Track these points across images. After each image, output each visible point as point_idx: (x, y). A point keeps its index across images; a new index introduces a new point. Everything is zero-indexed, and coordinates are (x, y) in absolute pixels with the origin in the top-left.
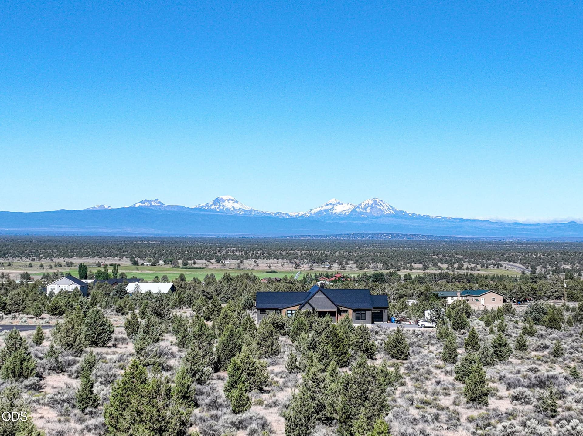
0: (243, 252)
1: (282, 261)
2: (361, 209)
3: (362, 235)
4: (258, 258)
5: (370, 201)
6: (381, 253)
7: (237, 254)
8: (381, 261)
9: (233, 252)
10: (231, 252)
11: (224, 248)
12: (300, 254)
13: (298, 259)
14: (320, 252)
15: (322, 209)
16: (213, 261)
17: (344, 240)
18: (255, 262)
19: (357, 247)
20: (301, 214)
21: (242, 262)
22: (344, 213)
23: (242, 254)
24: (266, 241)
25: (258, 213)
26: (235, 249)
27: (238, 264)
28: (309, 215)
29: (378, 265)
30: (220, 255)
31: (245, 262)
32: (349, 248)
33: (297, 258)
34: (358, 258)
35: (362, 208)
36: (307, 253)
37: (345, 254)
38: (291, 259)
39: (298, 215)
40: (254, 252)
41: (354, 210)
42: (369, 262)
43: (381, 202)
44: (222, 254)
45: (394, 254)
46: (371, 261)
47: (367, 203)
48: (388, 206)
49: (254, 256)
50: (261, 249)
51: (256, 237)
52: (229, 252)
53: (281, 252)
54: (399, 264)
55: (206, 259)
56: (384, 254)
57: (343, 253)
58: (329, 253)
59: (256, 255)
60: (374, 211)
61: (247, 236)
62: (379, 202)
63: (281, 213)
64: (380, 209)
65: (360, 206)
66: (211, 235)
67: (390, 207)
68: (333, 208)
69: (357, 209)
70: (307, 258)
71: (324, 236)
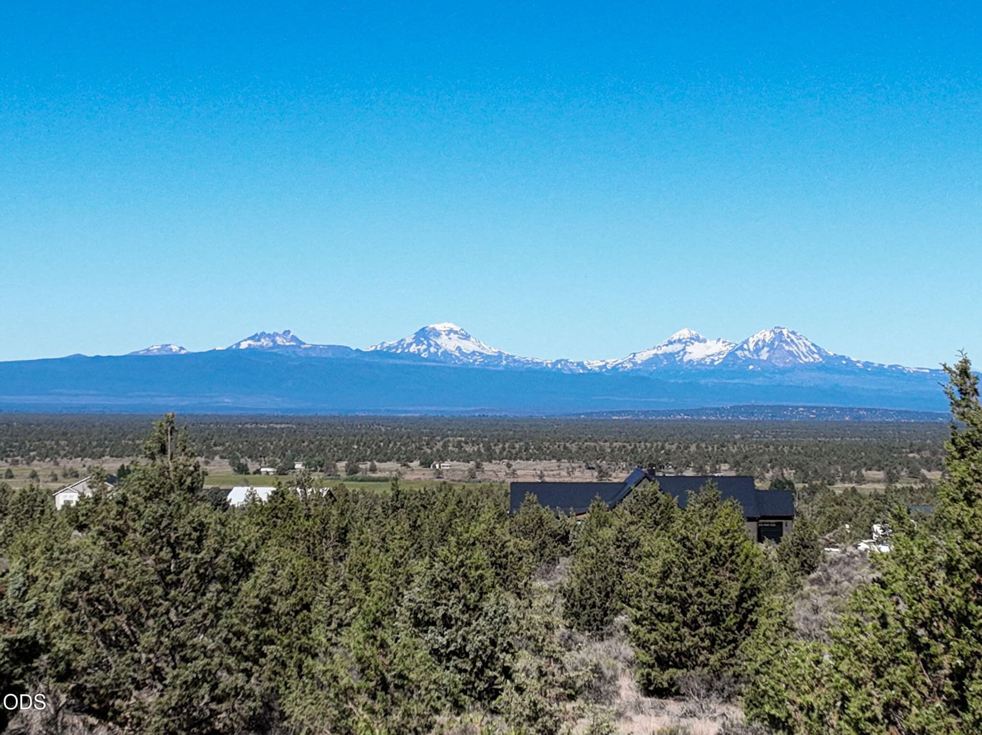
0: (481, 445)
1: (568, 465)
2: (747, 353)
3: (750, 410)
4: (515, 459)
5: (768, 334)
6: (791, 447)
7: (469, 449)
8: (791, 465)
9: (459, 445)
10: (453, 446)
11: (439, 438)
12: (609, 450)
13: (604, 459)
14: (655, 444)
15: (660, 352)
16: (416, 464)
17: (709, 421)
18: (509, 466)
19: (737, 437)
20: (611, 362)
21: (478, 466)
22: (708, 361)
23: (479, 448)
24: (533, 423)
25: (515, 361)
26: (463, 439)
27: (470, 470)
28: (629, 366)
29: (785, 471)
30: (429, 451)
31: (486, 466)
32: (720, 437)
33: (602, 456)
34: (738, 458)
35: (749, 350)
36: (624, 447)
37: (710, 449)
38: (590, 459)
39: (605, 366)
40: (507, 445)
41: (732, 354)
42: (764, 467)
43: (793, 337)
44: (435, 449)
45: (821, 449)
46: (769, 465)
47: (761, 337)
48: (809, 344)
49: (505, 453)
50: (521, 440)
51: (511, 416)
52: (450, 444)
53: (568, 445)
54: (832, 471)
55: (398, 460)
56: (799, 448)
57: (707, 448)
58: (674, 447)
59: (509, 452)
60: (777, 356)
61: (490, 414)
62: (789, 337)
63: (567, 361)
64: (790, 353)
65: (745, 346)
66: (410, 412)
67: (813, 348)
68: (684, 349)
69: (739, 353)
70: (625, 457)
71: (664, 413)
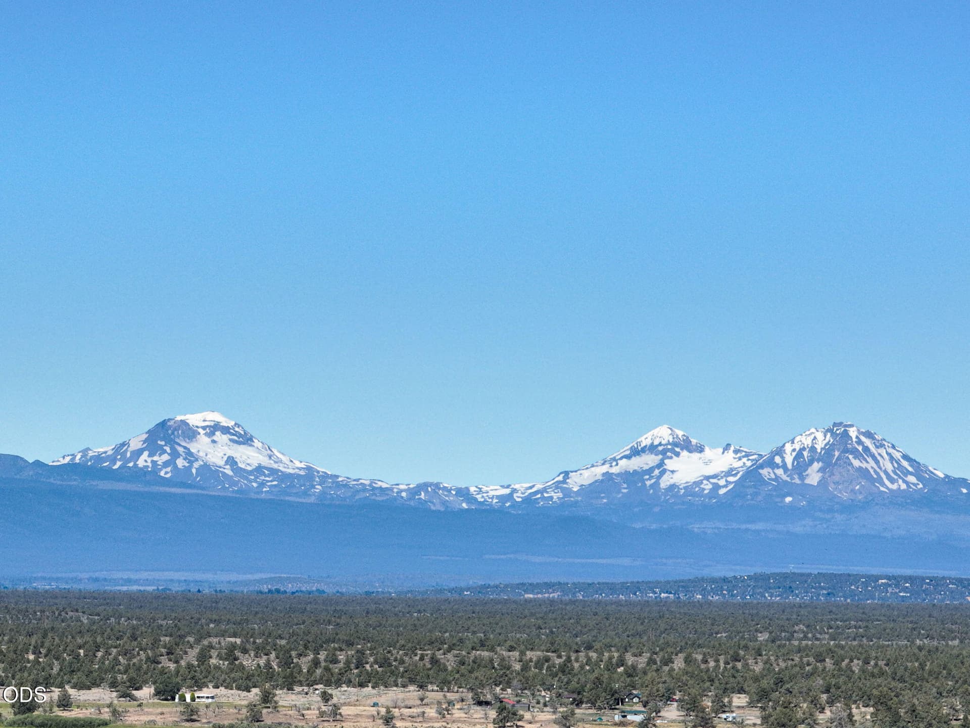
0: (273, 655)
1: (439, 696)
2: (780, 472)
3: (787, 582)
4: (338, 684)
5: (820, 435)
6: (867, 662)
7: (248, 662)
8: (866, 698)
9: (230, 655)
10: (220, 657)
11: (191, 639)
12: (517, 667)
13: (509, 684)
14: (606, 654)
15: (615, 470)
16: (146, 693)
17: (710, 603)
18: (326, 697)
19: (762, 637)
20: (522, 487)
21: (267, 698)
22: (707, 486)
23: (268, 661)
24: (373, 607)
25: (339, 485)
26: (238, 641)
27: (251, 707)
28: (556, 496)
29: (854, 711)
30: (172, 666)
31: (284, 698)
32: (729, 638)
33: (504, 678)
34: (765, 683)
35: (784, 466)
36: (547, 660)
37: (712, 664)
38: (482, 686)
39: (510, 497)
40: (322, 656)
41: (752, 474)
42: (814, 702)
43: (868, 442)
44: (183, 663)
45: (922, 666)
46: (824, 697)
47: (808, 442)
48: (897, 455)
49: (319, 672)
50: (350, 644)
51: (329, 590)
52: (214, 653)
53: (439, 655)
54: (945, 711)
55: (113, 685)
56: (881, 663)
57: (705, 662)
58: (642, 662)
59: (327, 669)
60: (837, 478)
61: (290, 588)
62: (860, 442)
63: (437, 486)
64: (863, 472)
65: (778, 460)
66: (136, 582)
67: (905, 463)
68: (661, 464)
69: (765, 472)
70: (549, 681)
71: (625, 587)
